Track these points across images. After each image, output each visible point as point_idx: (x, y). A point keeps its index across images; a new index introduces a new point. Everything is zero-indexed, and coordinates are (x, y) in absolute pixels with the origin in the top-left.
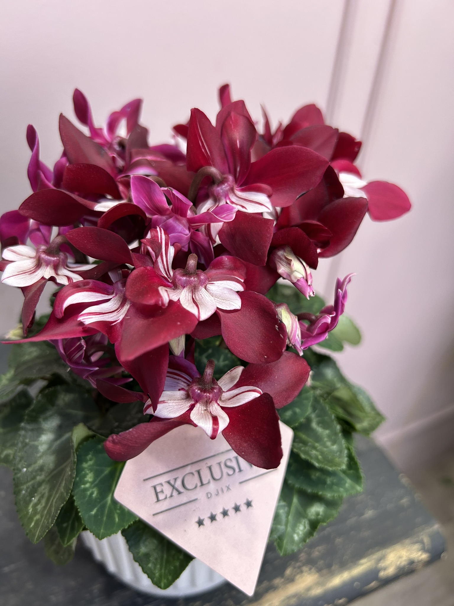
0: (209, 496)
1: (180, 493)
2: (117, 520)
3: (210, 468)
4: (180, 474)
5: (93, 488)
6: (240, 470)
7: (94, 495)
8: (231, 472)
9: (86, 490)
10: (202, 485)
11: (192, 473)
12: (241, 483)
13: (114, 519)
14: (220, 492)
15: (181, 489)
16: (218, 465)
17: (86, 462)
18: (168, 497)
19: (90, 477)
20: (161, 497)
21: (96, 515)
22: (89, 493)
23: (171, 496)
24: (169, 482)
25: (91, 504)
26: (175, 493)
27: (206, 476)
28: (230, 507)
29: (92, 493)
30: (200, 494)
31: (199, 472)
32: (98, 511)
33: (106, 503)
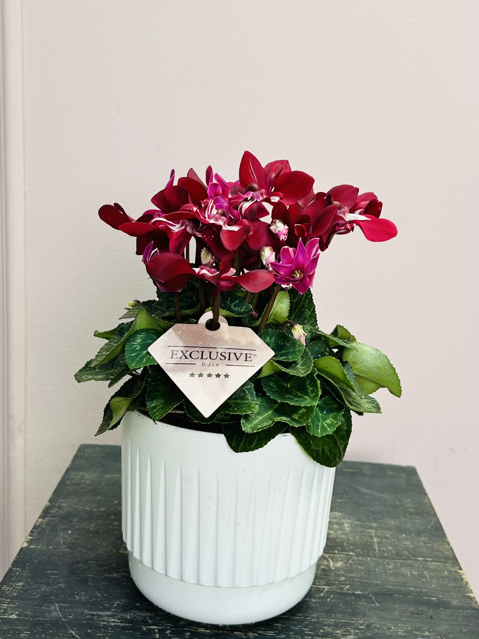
0: (203, 364)
1: (186, 358)
2: (144, 361)
3: (210, 353)
4: (191, 350)
5: (139, 345)
6: (229, 359)
7: (137, 348)
8: (223, 358)
9: (134, 345)
10: (202, 358)
11: (198, 352)
12: (226, 365)
13: (143, 360)
14: (211, 365)
15: (188, 356)
16: (216, 353)
17: (140, 334)
18: (178, 358)
19: (139, 341)
20: (174, 356)
21: (133, 356)
22: (134, 346)
23: (181, 358)
24: (182, 351)
25: (134, 351)
26: (184, 357)
27: (206, 355)
28: (214, 373)
29: (137, 347)
30: (199, 362)
31: (202, 352)
32: (135, 355)
33: (142, 353)
